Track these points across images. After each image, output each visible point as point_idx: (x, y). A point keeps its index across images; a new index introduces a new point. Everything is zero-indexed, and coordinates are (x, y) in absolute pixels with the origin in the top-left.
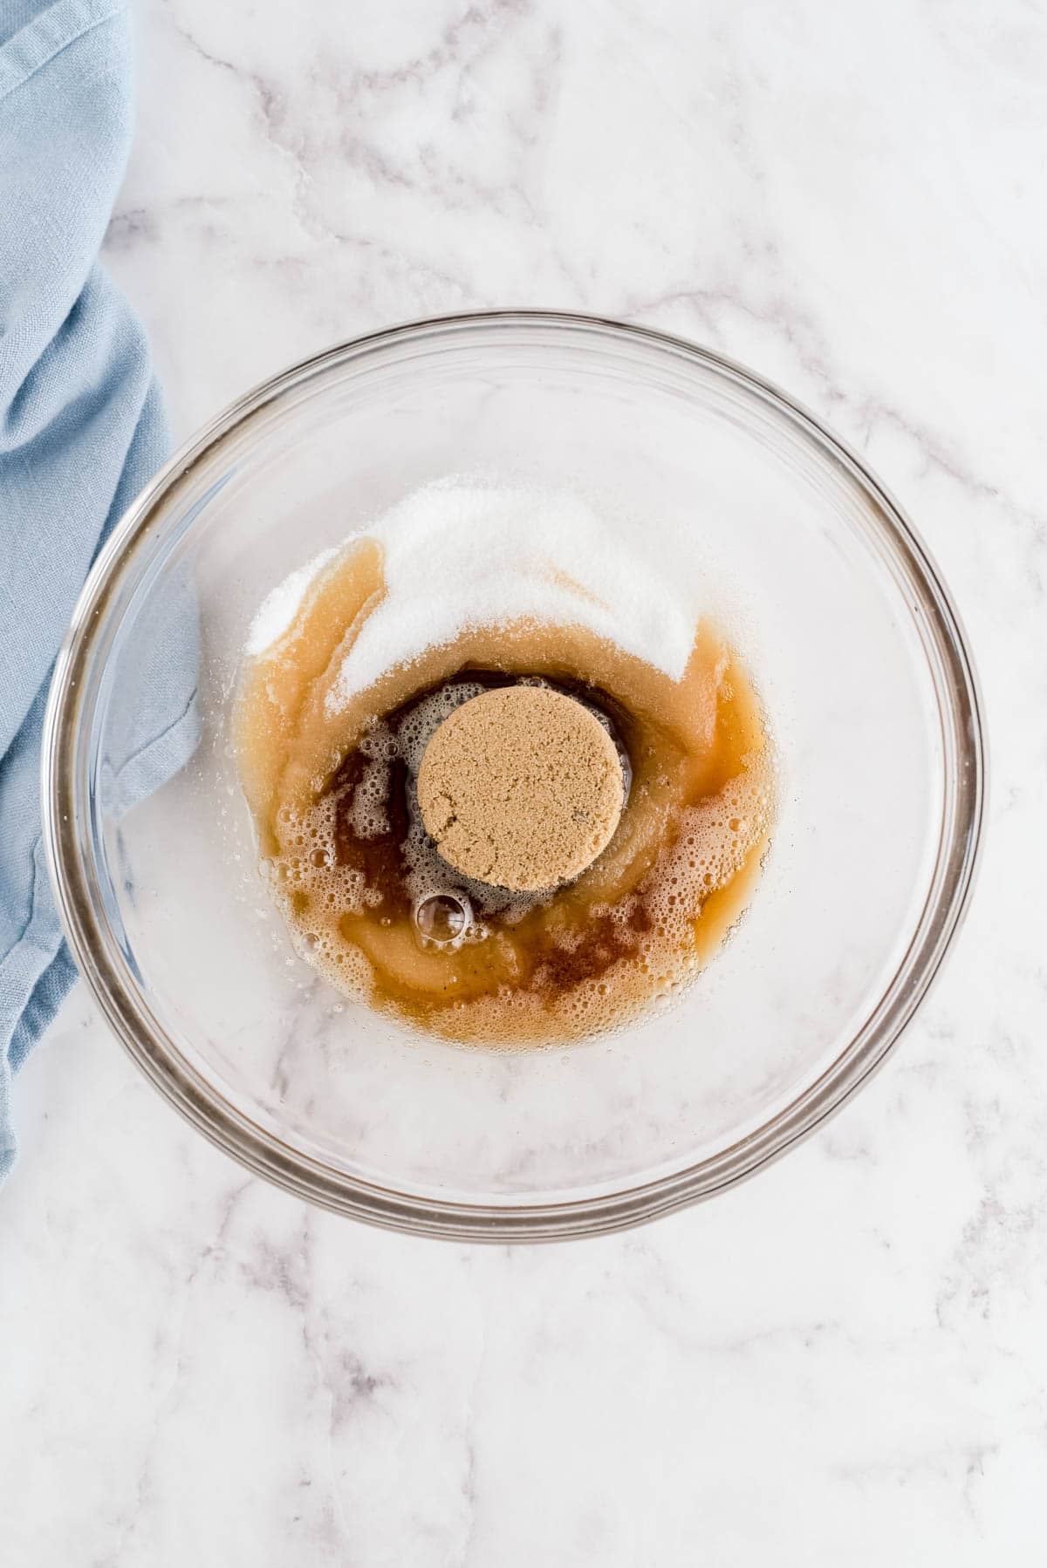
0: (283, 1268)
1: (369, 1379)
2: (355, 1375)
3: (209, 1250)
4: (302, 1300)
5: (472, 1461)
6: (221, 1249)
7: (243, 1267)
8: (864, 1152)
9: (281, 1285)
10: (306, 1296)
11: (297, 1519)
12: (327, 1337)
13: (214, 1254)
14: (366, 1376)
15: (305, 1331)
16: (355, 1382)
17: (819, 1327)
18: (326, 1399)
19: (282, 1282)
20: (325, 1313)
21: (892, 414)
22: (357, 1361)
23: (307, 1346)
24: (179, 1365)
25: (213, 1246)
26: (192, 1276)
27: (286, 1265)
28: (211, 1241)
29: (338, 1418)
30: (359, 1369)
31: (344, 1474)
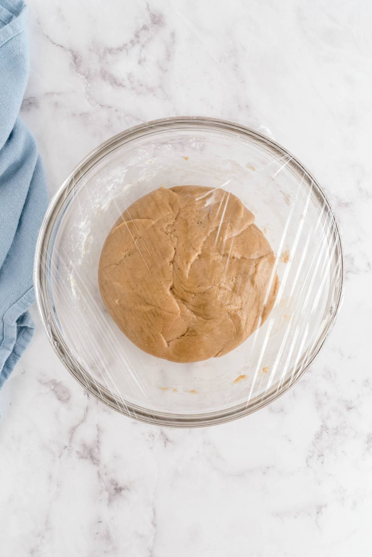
0: (91, 452)
1: (120, 488)
2: (115, 486)
3: (66, 447)
4: (97, 462)
5: (155, 514)
6: (70, 446)
7: (78, 452)
8: (282, 410)
9: (90, 458)
10: (98, 461)
11: (97, 533)
12: (106, 474)
13: (68, 448)
14: (119, 487)
15: (98, 473)
16: (115, 489)
17: (268, 468)
18: (106, 494)
20: (105, 467)
22: (116, 482)
23: (99, 477)
24: (57, 484)
26: (60, 455)
28: (67, 444)
29: (110, 501)
30: (117, 485)
31: (112, 518)
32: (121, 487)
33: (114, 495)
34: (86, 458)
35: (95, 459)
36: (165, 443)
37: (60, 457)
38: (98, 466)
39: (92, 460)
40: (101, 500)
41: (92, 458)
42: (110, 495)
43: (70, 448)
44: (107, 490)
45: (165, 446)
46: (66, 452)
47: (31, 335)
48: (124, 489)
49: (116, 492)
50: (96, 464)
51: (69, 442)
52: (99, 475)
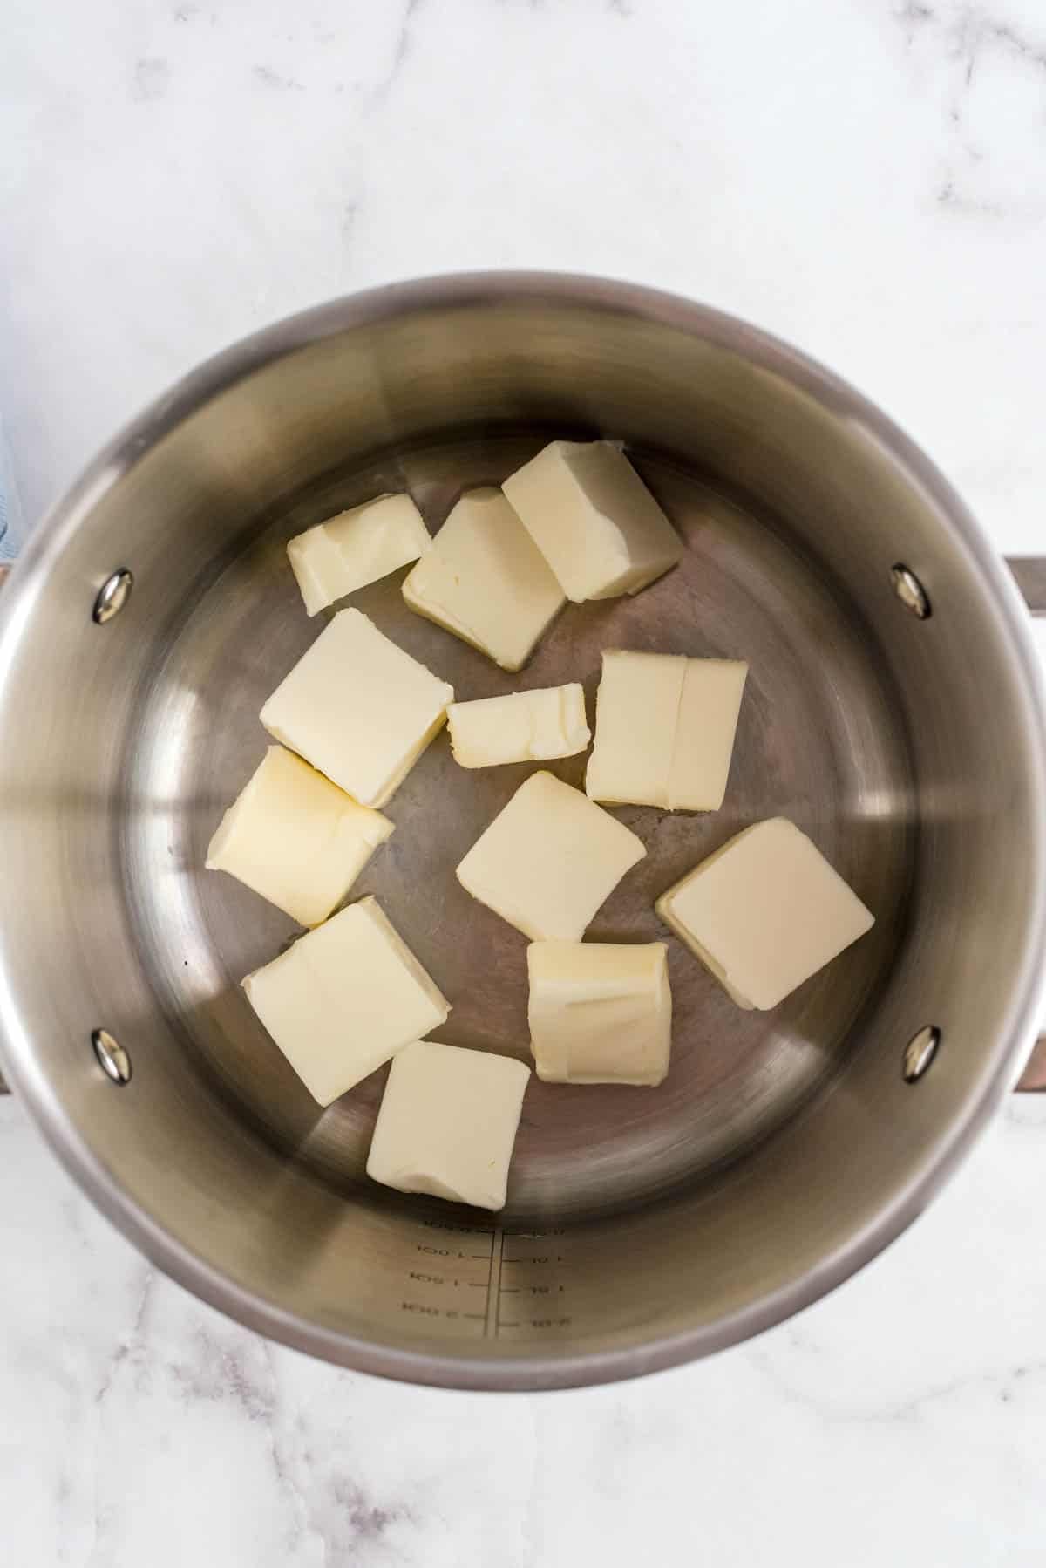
0: (234, 1365)
1: (376, 1513)
2: (354, 1509)
3: (124, 1350)
4: (263, 1409)
6: (142, 1347)
7: (177, 1371)
9: (233, 1389)
10: (271, 1402)
12: (308, 1457)
13: (132, 1355)
14: (371, 1510)
15: (274, 1453)
16: (355, 1520)
17: (1020, 1372)
19: (235, 1385)
20: (302, 1424)
21: (1003, 32)
22: (356, 1488)
23: (280, 1475)
24: (97, 1522)
25: (128, 1345)
26: (101, 1392)
27: (237, 1362)
28: (126, 1337)
30: (360, 1500)
32: (381, 1510)
33: (352, 1548)
34: (216, 1393)
35: (256, 1393)
37: (100, 1396)
38: (269, 1424)
39: (245, 1402)
41: (242, 1389)
42: (334, 1547)
43: (143, 1354)
44: (318, 1528)
46: (126, 1369)
48: (394, 1517)
49: (361, 1531)
50: (264, 1415)
51: (137, 1328)
52: (279, 1465)
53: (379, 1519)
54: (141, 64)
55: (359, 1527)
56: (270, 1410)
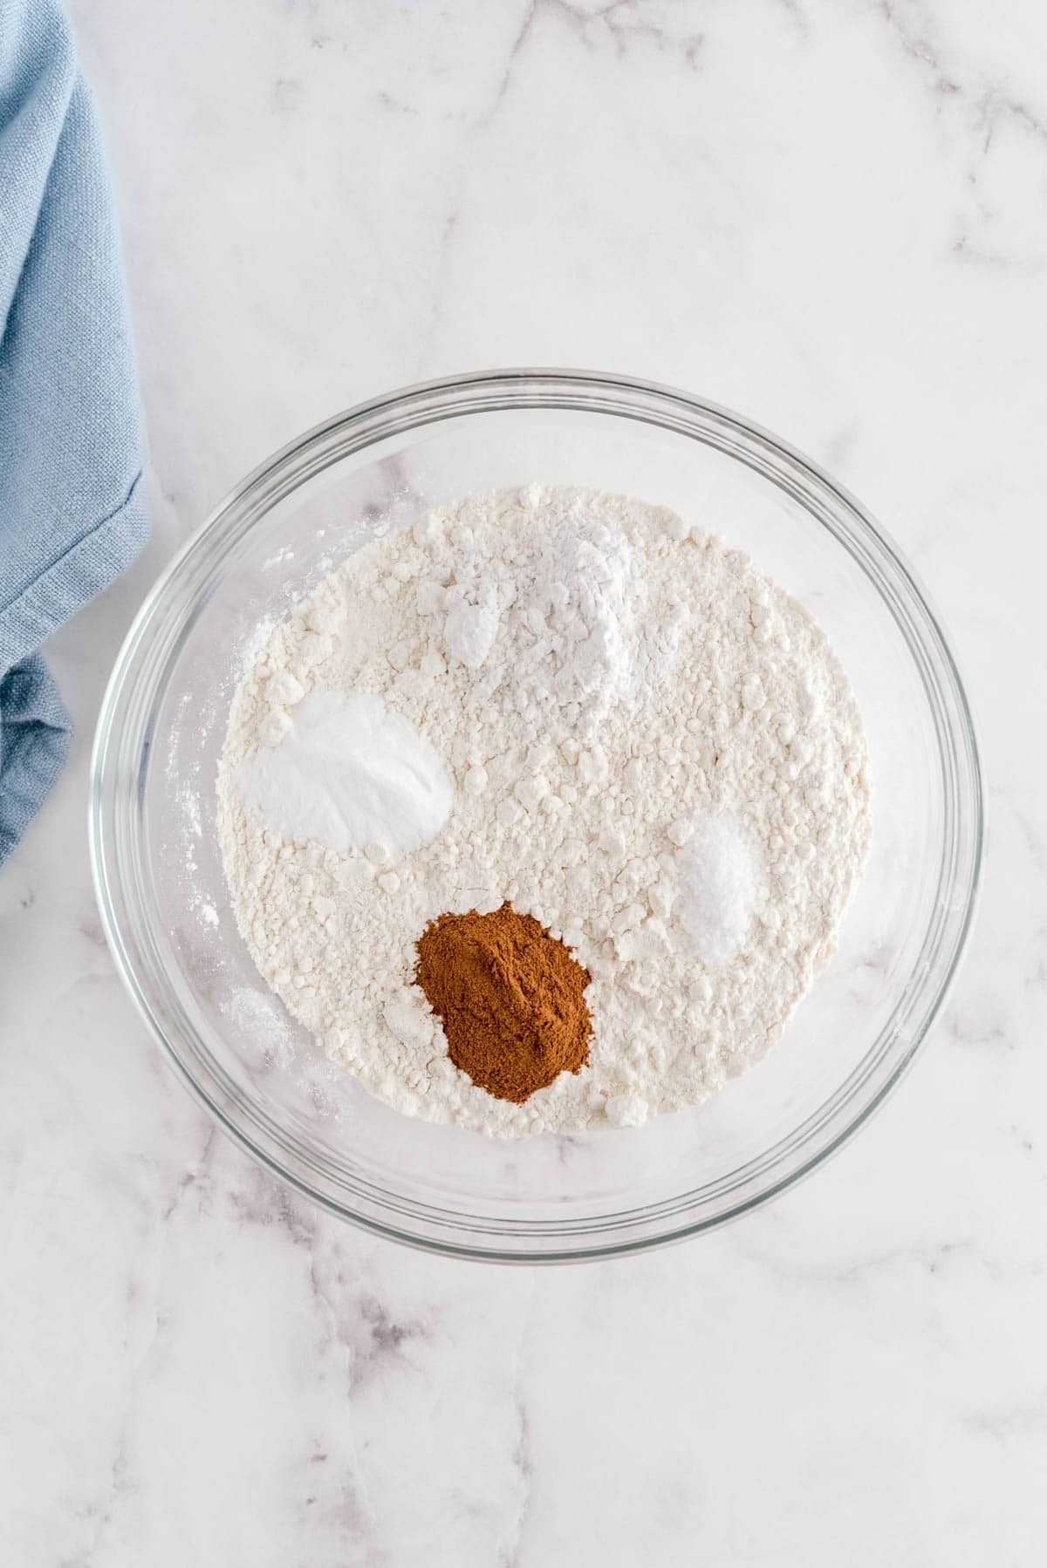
32: (399, 1326)
33: (372, 1357)
34: (267, 1219)
35: (300, 1222)
36: (561, 1148)
37: (168, 1215)
38: (310, 1248)
39: (290, 1228)
40: (322, 1377)
41: (289, 1217)
42: (357, 1355)
43: (206, 1182)
44: (345, 1338)
45: (562, 1159)
46: (190, 1195)
47: (58, 757)
48: (410, 1332)
49: (381, 1344)
50: (305, 1240)
51: (203, 1160)
52: (316, 1283)
53: (397, 1334)
54: (280, 83)
55: (379, 1339)
56: (310, 1236)
